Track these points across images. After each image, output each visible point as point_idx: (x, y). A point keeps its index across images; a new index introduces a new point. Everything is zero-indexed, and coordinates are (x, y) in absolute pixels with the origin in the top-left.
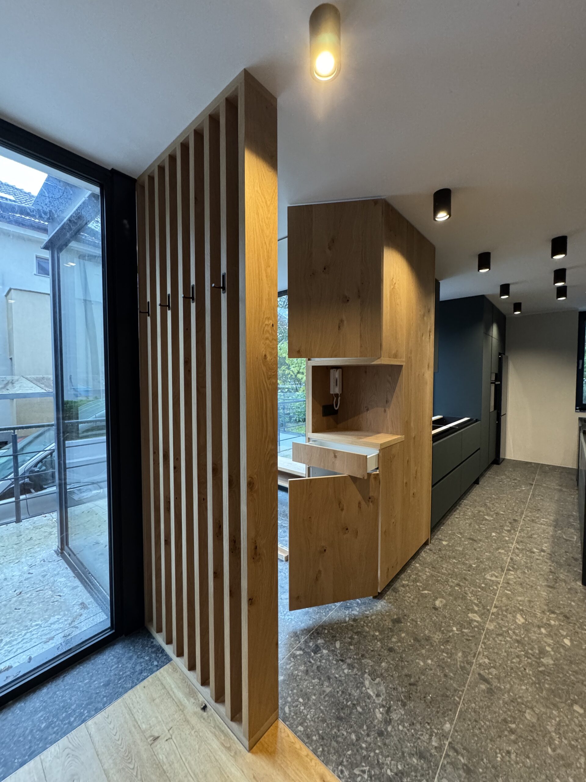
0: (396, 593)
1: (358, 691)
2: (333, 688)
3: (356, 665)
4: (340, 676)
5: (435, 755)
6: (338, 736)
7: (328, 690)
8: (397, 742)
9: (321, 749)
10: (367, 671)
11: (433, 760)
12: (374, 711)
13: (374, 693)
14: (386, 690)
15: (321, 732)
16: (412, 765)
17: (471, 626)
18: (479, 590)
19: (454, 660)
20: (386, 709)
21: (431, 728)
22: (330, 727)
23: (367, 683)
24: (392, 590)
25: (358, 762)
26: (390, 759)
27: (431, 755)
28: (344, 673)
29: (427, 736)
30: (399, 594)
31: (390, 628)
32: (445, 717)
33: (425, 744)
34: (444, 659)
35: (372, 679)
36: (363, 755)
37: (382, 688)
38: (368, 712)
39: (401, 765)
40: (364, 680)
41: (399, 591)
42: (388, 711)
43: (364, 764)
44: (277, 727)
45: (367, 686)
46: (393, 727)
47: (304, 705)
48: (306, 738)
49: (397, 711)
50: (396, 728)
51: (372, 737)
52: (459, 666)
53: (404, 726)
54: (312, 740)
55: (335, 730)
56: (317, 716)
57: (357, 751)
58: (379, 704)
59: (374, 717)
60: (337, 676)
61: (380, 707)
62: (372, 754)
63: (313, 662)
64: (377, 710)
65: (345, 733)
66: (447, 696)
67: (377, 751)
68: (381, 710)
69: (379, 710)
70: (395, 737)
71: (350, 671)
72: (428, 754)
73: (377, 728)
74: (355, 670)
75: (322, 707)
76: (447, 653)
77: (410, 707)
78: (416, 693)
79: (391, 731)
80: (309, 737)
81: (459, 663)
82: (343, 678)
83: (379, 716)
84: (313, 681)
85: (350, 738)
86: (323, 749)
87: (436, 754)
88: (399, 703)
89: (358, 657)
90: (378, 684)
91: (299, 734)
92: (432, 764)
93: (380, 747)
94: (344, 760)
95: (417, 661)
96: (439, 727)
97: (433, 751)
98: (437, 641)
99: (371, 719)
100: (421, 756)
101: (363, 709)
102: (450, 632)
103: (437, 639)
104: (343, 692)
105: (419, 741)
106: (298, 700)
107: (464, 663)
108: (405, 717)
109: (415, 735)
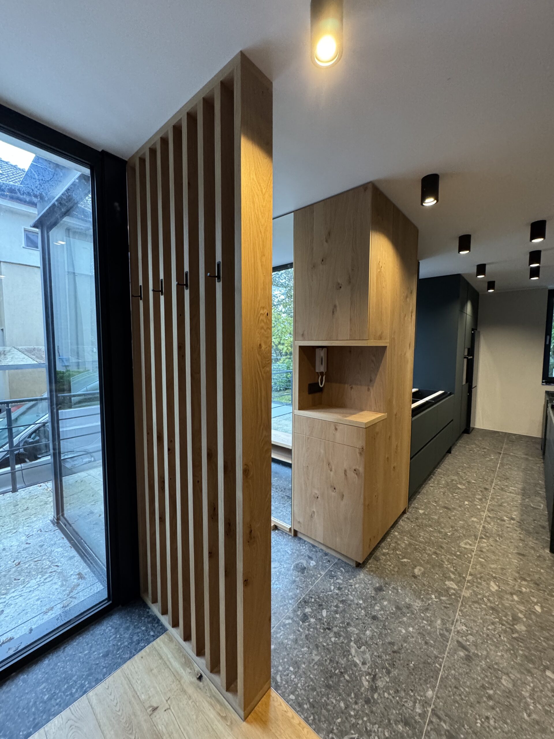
0: (377, 561)
1: (345, 659)
2: (322, 657)
3: (342, 633)
4: (328, 645)
5: (419, 722)
6: (327, 704)
7: (317, 658)
8: (383, 710)
9: (312, 718)
10: (353, 639)
11: (418, 726)
12: (360, 679)
13: (360, 661)
14: (371, 659)
15: (311, 700)
16: (398, 732)
17: (448, 594)
18: (455, 558)
19: (434, 627)
20: (372, 676)
21: (414, 695)
22: (320, 695)
23: (353, 651)
24: (374, 558)
25: (348, 730)
26: (377, 726)
27: (416, 722)
28: (332, 642)
29: (411, 704)
30: (381, 563)
31: (373, 597)
32: (427, 684)
33: (410, 711)
34: (424, 627)
35: (358, 647)
36: (352, 722)
37: (368, 656)
38: (355, 681)
39: (388, 732)
40: (350, 648)
41: (380, 560)
42: (374, 678)
43: (353, 732)
44: (270, 696)
45: (353, 655)
46: (379, 694)
47: (295, 673)
48: (298, 706)
49: (382, 679)
50: (382, 696)
51: (360, 704)
52: (438, 633)
53: (389, 694)
54: (303, 709)
55: (325, 698)
56: (307, 685)
57: (346, 718)
58: (365, 672)
59: (361, 685)
60: (325, 644)
61: (367, 675)
62: (360, 722)
63: (301, 630)
64: (364, 678)
65: (334, 702)
66: (429, 663)
67: (365, 719)
68: (367, 677)
69: (366, 678)
70: (381, 704)
71: (337, 639)
72: (413, 721)
73: (364, 695)
74: (342, 638)
75: (311, 676)
76: (427, 621)
77: (394, 674)
78: (399, 660)
79: (378, 699)
80: (300, 705)
81: (438, 631)
82: (330, 646)
83: (366, 684)
84: (302, 650)
85: (340, 706)
86: (314, 717)
87: (420, 720)
88: (384, 671)
89: (344, 625)
90: (364, 652)
91: (291, 702)
92: (417, 730)
93: (367, 715)
94: (335, 728)
95: (400, 628)
96: (422, 694)
97: (417, 717)
98: (417, 608)
99: (358, 687)
100: (406, 723)
101: (350, 677)
102: (429, 599)
103: (417, 607)
104: (331, 660)
105: (404, 708)
106: (288, 668)
107: (442, 630)
108: (390, 684)
109: (400, 702)
